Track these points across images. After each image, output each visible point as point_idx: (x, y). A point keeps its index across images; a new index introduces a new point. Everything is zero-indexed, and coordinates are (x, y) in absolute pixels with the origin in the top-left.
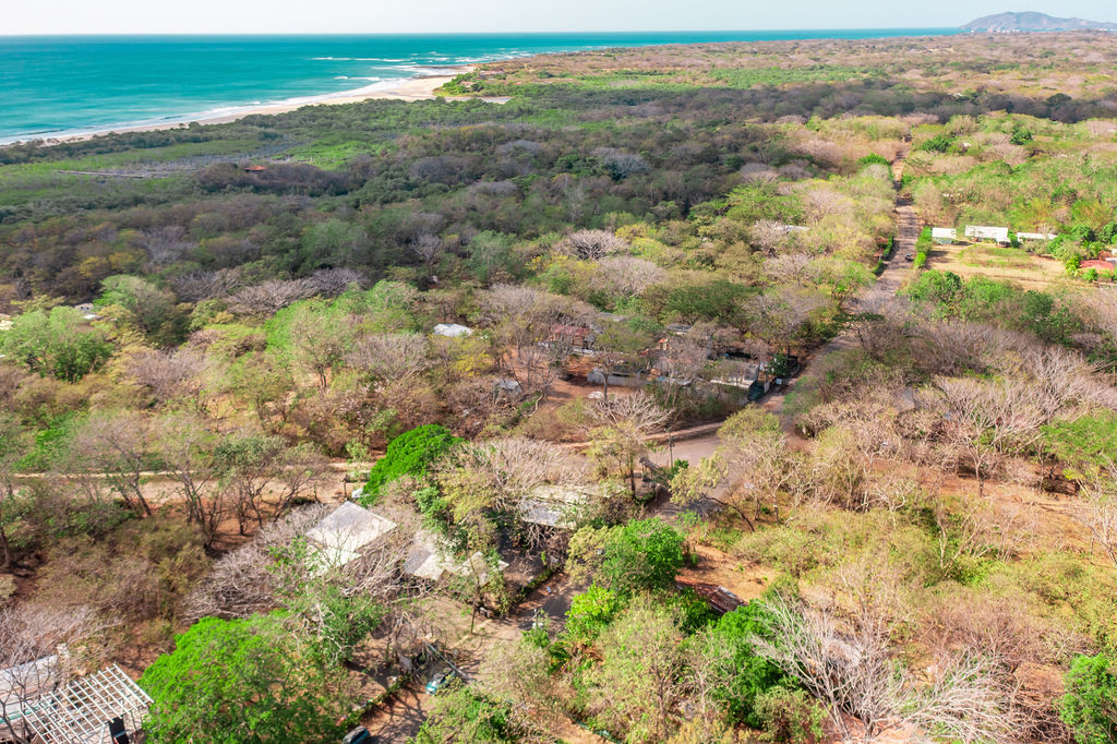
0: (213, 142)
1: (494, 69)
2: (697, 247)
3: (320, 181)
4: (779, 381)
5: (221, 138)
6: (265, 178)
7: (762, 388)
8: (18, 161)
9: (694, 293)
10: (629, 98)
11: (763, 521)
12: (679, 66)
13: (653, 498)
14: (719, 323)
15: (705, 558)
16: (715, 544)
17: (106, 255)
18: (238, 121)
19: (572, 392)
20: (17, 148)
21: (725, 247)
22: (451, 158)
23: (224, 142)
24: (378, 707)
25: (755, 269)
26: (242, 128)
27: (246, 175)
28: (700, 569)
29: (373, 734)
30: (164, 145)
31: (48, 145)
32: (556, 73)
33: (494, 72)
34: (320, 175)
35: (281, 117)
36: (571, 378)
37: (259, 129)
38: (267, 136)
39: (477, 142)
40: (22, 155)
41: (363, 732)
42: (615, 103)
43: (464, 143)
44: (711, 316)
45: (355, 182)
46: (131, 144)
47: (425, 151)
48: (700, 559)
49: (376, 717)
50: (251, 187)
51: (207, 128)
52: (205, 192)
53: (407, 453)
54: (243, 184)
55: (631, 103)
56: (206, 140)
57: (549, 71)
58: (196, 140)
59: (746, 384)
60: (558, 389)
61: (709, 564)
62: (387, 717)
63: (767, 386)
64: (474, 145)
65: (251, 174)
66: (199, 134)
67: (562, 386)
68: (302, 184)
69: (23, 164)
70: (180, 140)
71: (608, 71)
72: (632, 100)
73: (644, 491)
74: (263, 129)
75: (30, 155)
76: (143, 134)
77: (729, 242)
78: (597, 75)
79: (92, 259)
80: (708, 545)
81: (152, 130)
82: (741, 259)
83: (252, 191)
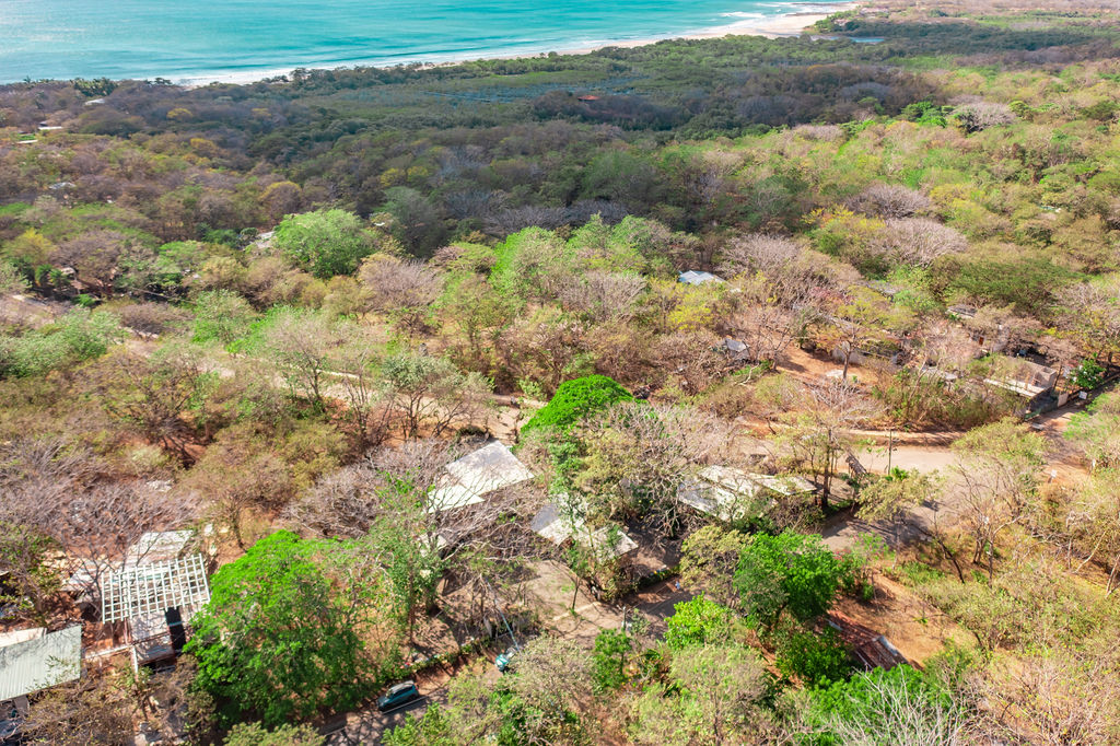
0: (566, 71)
1: (879, 7)
2: (1032, 217)
3: (646, 114)
4: (1083, 395)
5: (573, 68)
6: (594, 108)
7: (1056, 399)
8: (397, 80)
9: (997, 271)
10: (1029, 41)
11: (984, 566)
12: (1109, 8)
13: (850, 507)
14: (1014, 311)
15: (884, 594)
16: (904, 580)
17: (406, 168)
18: (593, 53)
19: (809, 366)
20: (399, 69)
21: (1073, 221)
22: (785, 99)
23: (575, 71)
24: (442, 666)
25: (1104, 251)
26: (595, 59)
27: (577, 104)
28: (873, 606)
29: (422, 692)
30: (522, 72)
31: (425, 68)
32: (952, 12)
33: (877, 10)
34: (648, 109)
35: (634, 51)
36: (813, 350)
37: (611, 60)
38: (616, 68)
39: (822, 83)
40: (400, 75)
41: (410, 688)
42: (1011, 48)
43: (808, 83)
44: (1007, 299)
45: (681, 117)
46: (493, 70)
47: (763, 90)
48: (879, 593)
49: (437, 675)
50: (579, 116)
51: (562, 59)
52: (537, 118)
53: (566, 401)
54: (572, 113)
55: (1031, 47)
56: (559, 69)
57: (942, 10)
58: (550, 69)
59: (1030, 390)
60: (795, 360)
61: (887, 603)
62: (446, 678)
63: (1062, 399)
64: (818, 86)
65: (582, 104)
66: (553, 63)
67: (801, 358)
68: (628, 116)
69: (399, 85)
70: (536, 69)
71: (1017, 10)
72: (1032, 44)
73: (842, 495)
74: (615, 61)
75: (407, 76)
76: (505, 62)
77: (1081, 214)
78: (1001, 15)
79: (393, 170)
80: (895, 579)
81: (515, 59)
82: (1089, 237)
83: (579, 120)
